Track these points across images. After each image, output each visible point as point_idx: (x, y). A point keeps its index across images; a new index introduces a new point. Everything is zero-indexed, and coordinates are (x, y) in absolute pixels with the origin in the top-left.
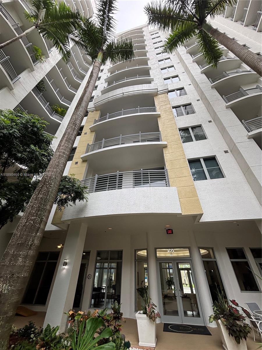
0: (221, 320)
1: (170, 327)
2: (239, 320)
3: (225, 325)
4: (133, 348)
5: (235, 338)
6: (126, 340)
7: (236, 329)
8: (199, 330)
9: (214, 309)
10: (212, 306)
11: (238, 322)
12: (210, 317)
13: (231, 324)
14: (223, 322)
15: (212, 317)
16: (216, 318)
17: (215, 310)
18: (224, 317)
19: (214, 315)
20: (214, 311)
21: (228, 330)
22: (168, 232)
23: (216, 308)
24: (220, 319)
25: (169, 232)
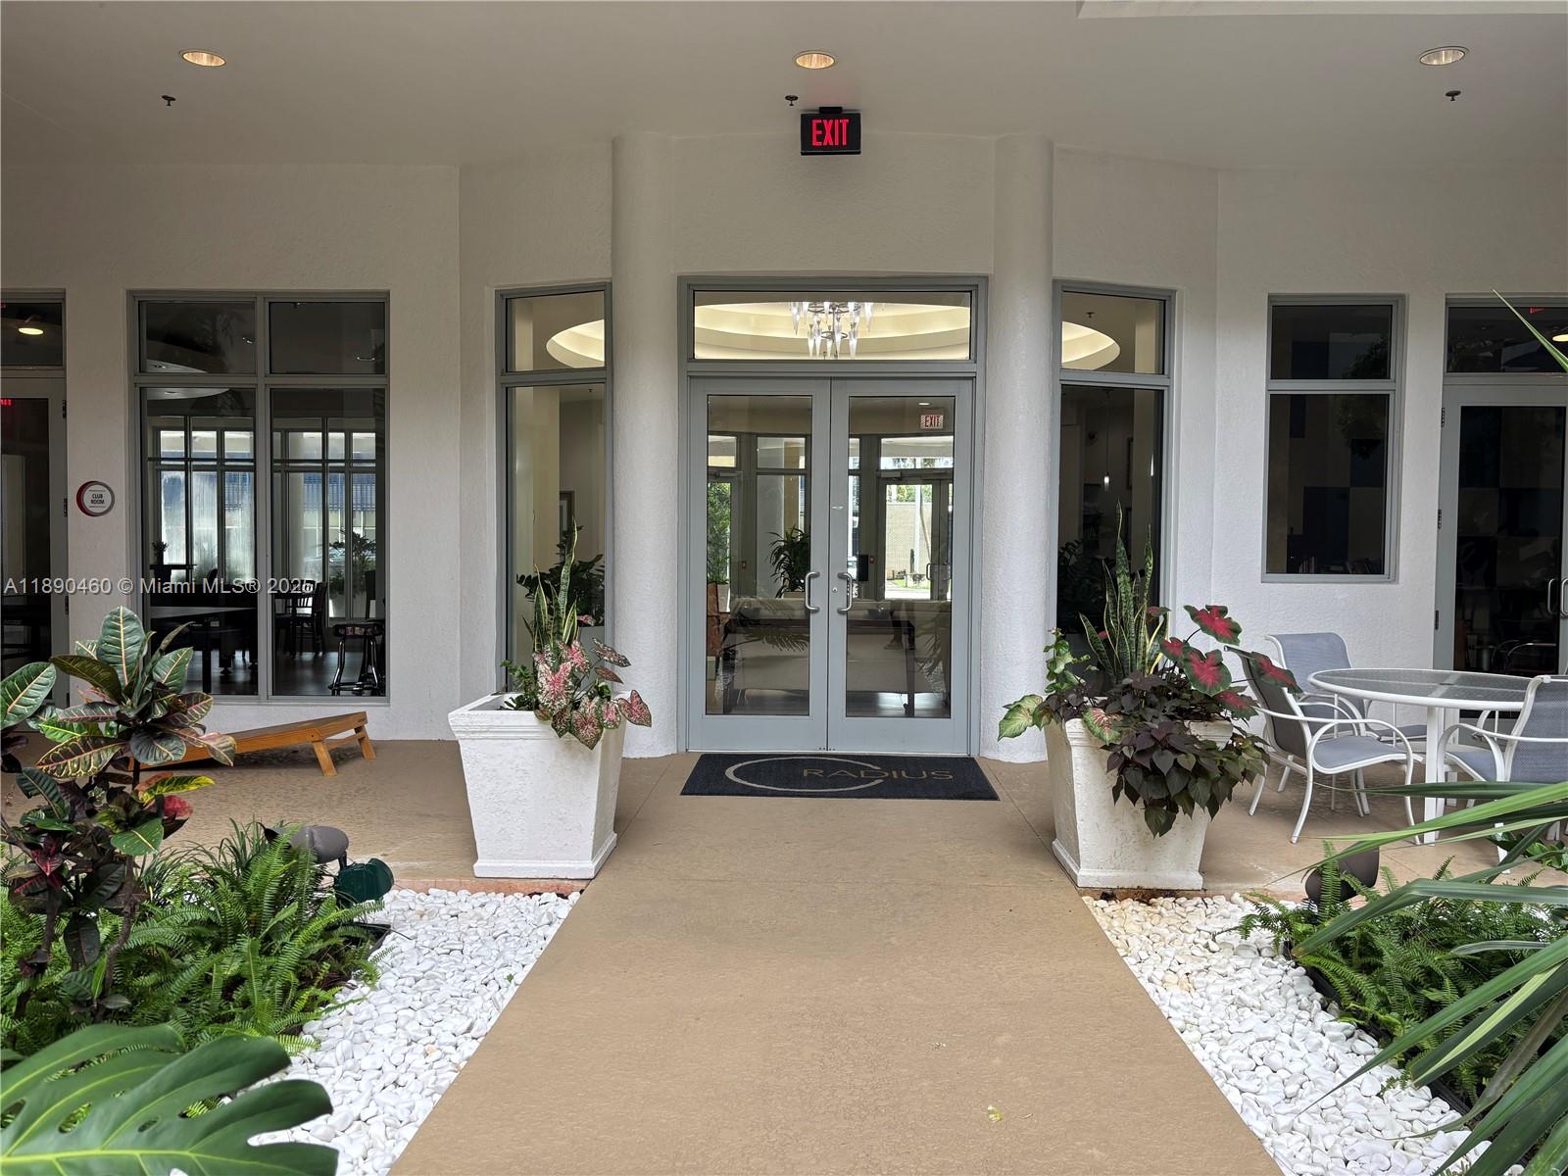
0: (1085, 722)
1: (736, 773)
2: (1206, 716)
3: (1105, 747)
4: (431, 891)
5: (1151, 806)
6: (358, 857)
7: (1176, 760)
8: (925, 775)
9: (1052, 663)
10: (1047, 649)
11: (1197, 729)
12: (1014, 709)
13: (1153, 737)
14: (1097, 730)
15: (1032, 705)
16: (1056, 708)
17: (1060, 668)
18: (1111, 707)
19: (1044, 698)
20: (1051, 675)
21: (1115, 772)
22: (816, 133)
23: (1069, 659)
24: (1079, 712)
25: (820, 138)
